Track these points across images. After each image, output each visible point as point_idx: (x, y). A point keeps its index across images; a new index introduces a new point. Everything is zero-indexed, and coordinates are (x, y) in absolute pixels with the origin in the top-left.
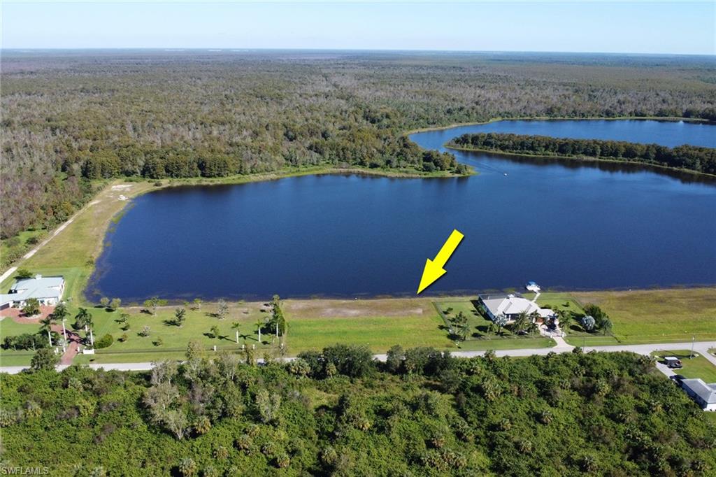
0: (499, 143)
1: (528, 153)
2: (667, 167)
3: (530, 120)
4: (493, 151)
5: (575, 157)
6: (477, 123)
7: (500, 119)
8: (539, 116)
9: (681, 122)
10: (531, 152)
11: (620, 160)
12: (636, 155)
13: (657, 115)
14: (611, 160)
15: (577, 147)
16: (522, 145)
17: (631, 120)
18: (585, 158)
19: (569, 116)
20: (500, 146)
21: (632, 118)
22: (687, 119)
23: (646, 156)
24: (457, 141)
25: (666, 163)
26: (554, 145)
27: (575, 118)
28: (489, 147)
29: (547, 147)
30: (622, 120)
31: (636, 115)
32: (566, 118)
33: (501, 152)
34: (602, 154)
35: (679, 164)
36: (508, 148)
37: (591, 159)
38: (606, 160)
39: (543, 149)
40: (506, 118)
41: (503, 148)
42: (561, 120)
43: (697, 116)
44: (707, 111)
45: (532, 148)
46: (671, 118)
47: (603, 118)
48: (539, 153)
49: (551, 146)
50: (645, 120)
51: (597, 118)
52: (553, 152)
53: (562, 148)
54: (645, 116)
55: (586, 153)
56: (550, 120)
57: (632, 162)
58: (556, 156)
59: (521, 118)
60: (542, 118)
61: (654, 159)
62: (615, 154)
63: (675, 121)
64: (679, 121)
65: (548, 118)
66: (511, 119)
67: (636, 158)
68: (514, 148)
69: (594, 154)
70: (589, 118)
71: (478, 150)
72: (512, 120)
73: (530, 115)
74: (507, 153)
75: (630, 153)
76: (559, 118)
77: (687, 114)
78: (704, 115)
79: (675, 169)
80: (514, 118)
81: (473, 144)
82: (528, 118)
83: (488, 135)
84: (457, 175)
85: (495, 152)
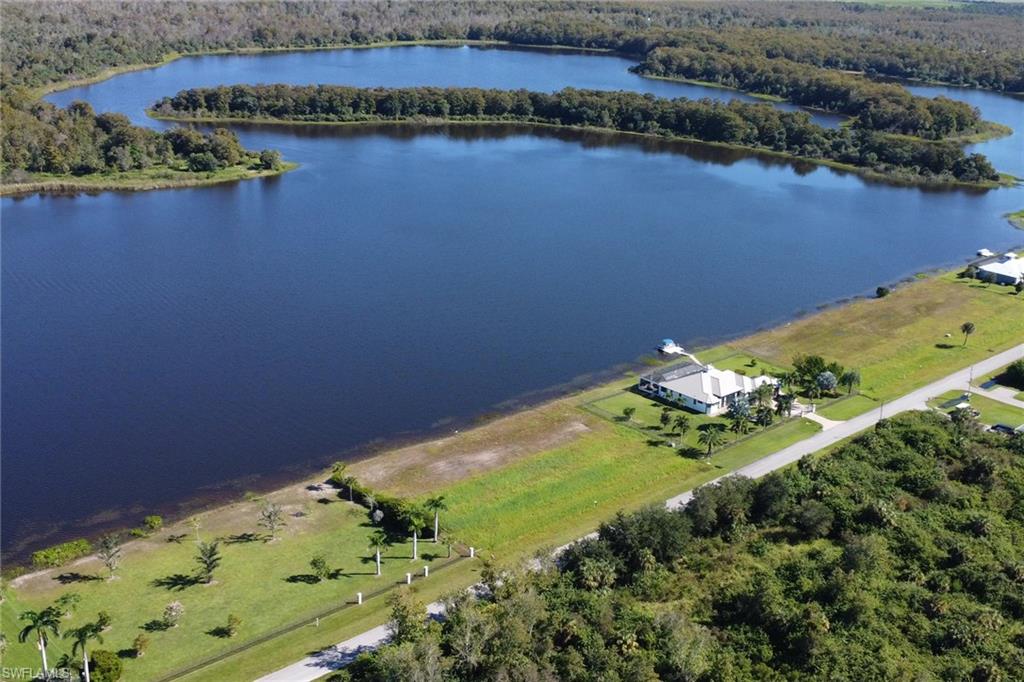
0: (265, 103)
1: (327, 120)
2: (561, 126)
3: (228, 54)
4: (258, 119)
5: (409, 120)
6: (147, 66)
7: (175, 55)
8: (244, 46)
9: (466, 47)
10: (332, 116)
11: (482, 120)
12: (504, 110)
13: (430, 38)
14: (469, 120)
15: (408, 102)
16: (313, 104)
17: (392, 47)
18: (430, 121)
19: (296, 45)
20: (269, 109)
21: (393, 43)
22: (476, 42)
23: (519, 111)
25: (558, 120)
26: (367, 101)
27: (307, 48)
28: (248, 112)
29: (355, 106)
30: (381, 48)
31: (399, 39)
32: (292, 48)
33: (275, 121)
34: (452, 113)
35: (579, 118)
36: (287, 112)
37: (439, 121)
38: (463, 122)
39: (351, 110)
40: (187, 53)
41: (278, 113)
42: (282, 52)
43: (489, 37)
44: (502, 28)
45: (330, 109)
46: (452, 41)
47: (351, 46)
48: (348, 117)
49: (364, 104)
50: (414, 46)
51: (342, 46)
52: (368, 113)
53: (383, 105)
54: (412, 39)
55: (424, 111)
57: (502, 121)
58: (378, 120)
59: (214, 52)
60: (251, 49)
61: (534, 114)
62: (473, 110)
63: (457, 46)
64: (462, 46)
65: (261, 49)
66: (196, 53)
67: (506, 115)
68: (298, 110)
69: (438, 112)
70: (329, 46)
71: (224, 118)
72: (197, 56)
73: (227, 45)
74: (288, 121)
75: (494, 107)
76: (279, 48)
77: (474, 34)
78: (500, 36)
79: (575, 127)
80: (200, 52)
81: (210, 109)
82: (225, 51)
83: (234, 89)
84: (266, 173)
85: (265, 121)
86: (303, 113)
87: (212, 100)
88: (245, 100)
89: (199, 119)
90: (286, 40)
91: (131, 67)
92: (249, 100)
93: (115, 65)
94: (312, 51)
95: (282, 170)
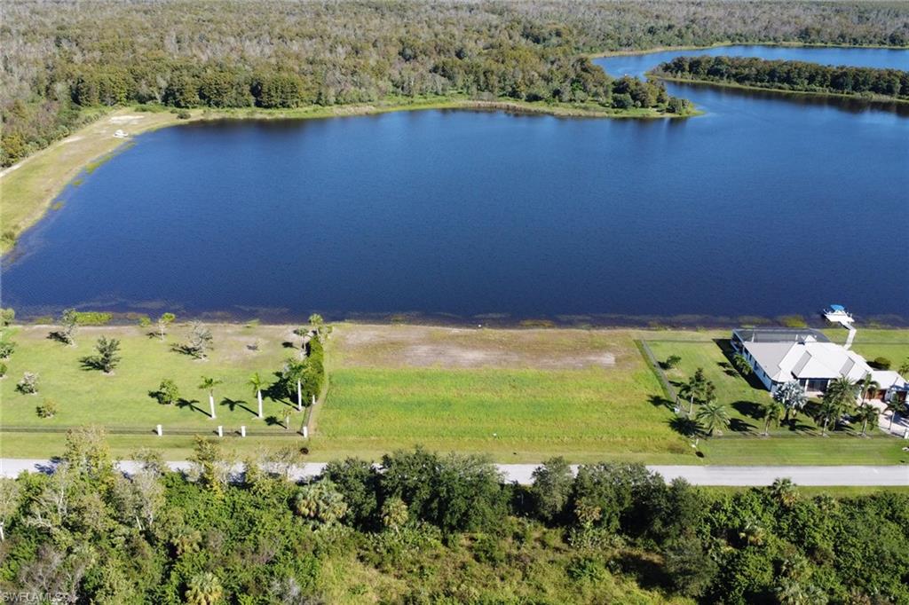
0: (734, 71)
1: (780, 87)
3: (774, 46)
4: (724, 83)
5: (858, 96)
6: (694, 47)
7: (729, 43)
8: (789, 41)
10: (785, 85)
15: (860, 79)
16: (773, 73)
18: (875, 97)
19: (834, 42)
20: (734, 76)
24: (667, 68)
26: (824, 75)
27: (843, 45)
28: (717, 78)
29: (811, 79)
32: (830, 44)
33: (736, 85)
34: (902, 92)
36: (748, 79)
37: (885, 98)
39: (806, 81)
40: (738, 42)
41: (741, 79)
42: (821, 47)
45: (788, 79)
47: (886, 46)
48: (799, 87)
49: (819, 78)
51: (877, 45)
52: (821, 85)
53: (837, 80)
55: (875, 88)
56: (805, 46)
58: (828, 93)
59: (761, 43)
60: (792, 43)
65: (801, 44)
66: (745, 43)
68: (758, 78)
69: (889, 92)
71: (699, 81)
72: (746, 46)
74: (746, 86)
76: (819, 44)
80: (750, 42)
81: (690, 72)
82: (772, 43)
83: (717, 58)
84: (668, 116)
85: (728, 85)
86: (762, 81)
87: (695, 66)
88: (719, 67)
89: (678, 79)
90: (826, 37)
91: (679, 48)
92: (723, 68)
93: (670, 45)
94: (849, 48)
95: (685, 115)
